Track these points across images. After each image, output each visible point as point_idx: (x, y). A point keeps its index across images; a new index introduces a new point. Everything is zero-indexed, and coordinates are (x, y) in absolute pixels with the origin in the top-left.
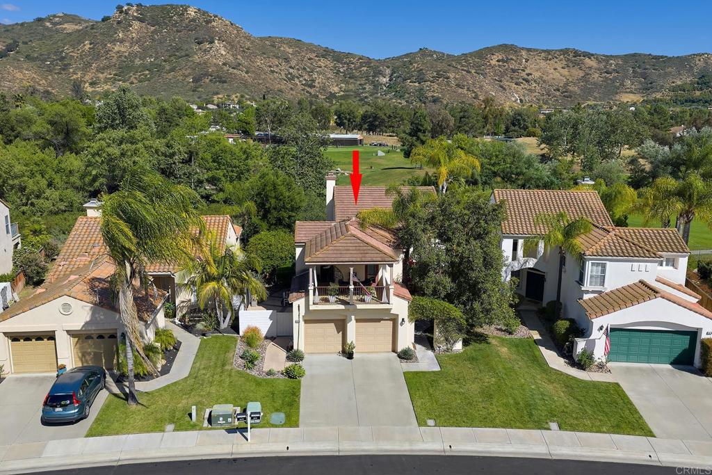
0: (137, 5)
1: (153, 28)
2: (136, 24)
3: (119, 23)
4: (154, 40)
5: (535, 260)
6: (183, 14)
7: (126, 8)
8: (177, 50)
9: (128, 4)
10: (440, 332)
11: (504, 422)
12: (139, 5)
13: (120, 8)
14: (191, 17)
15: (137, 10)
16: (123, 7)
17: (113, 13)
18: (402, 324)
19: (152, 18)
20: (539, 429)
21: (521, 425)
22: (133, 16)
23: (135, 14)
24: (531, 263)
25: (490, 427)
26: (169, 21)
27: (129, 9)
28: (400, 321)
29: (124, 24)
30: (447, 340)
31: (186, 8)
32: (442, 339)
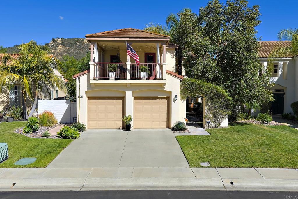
0: (61, 39)
1: (68, 48)
2: (60, 47)
3: (52, 46)
4: (68, 53)
5: (277, 78)
6: (82, 42)
7: (56, 39)
8: (78, 57)
9: (57, 38)
10: (209, 109)
12: (62, 38)
13: (53, 40)
14: (85, 43)
15: (61, 40)
16: (55, 39)
17: (51, 42)
18: (175, 100)
19: (68, 43)
22: (59, 43)
23: (60, 42)
26: (75, 45)
27: (57, 40)
28: (173, 97)
29: (55, 47)
30: (215, 116)
31: (83, 40)
32: (211, 116)
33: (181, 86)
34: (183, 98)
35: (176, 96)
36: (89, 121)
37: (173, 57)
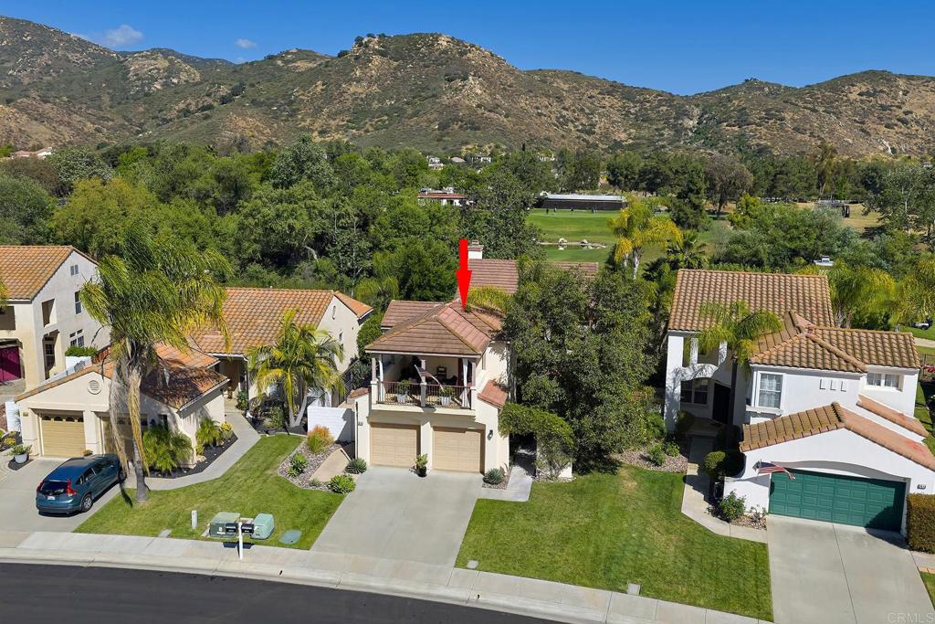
0: (380, 36)
1: (396, 64)
2: (377, 60)
3: (357, 58)
4: (396, 78)
5: (715, 368)
6: (433, 45)
7: (366, 40)
8: (423, 90)
9: (369, 35)
10: (543, 453)
11: (566, 576)
12: (382, 36)
13: (359, 40)
14: (442, 48)
15: (379, 42)
16: (363, 39)
17: (351, 46)
18: (489, 438)
19: (396, 50)
20: (611, 590)
21: (588, 582)
22: (374, 49)
23: (377, 47)
24: (709, 371)
25: (545, 579)
26: (416, 55)
27: (369, 41)
28: (487, 433)
29: (363, 60)
30: (551, 463)
31: (437, 38)
32: (545, 461)
33: (500, 417)
34: (503, 434)
35: (491, 431)
36: (372, 453)
37: (502, 359)
